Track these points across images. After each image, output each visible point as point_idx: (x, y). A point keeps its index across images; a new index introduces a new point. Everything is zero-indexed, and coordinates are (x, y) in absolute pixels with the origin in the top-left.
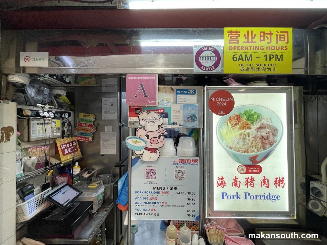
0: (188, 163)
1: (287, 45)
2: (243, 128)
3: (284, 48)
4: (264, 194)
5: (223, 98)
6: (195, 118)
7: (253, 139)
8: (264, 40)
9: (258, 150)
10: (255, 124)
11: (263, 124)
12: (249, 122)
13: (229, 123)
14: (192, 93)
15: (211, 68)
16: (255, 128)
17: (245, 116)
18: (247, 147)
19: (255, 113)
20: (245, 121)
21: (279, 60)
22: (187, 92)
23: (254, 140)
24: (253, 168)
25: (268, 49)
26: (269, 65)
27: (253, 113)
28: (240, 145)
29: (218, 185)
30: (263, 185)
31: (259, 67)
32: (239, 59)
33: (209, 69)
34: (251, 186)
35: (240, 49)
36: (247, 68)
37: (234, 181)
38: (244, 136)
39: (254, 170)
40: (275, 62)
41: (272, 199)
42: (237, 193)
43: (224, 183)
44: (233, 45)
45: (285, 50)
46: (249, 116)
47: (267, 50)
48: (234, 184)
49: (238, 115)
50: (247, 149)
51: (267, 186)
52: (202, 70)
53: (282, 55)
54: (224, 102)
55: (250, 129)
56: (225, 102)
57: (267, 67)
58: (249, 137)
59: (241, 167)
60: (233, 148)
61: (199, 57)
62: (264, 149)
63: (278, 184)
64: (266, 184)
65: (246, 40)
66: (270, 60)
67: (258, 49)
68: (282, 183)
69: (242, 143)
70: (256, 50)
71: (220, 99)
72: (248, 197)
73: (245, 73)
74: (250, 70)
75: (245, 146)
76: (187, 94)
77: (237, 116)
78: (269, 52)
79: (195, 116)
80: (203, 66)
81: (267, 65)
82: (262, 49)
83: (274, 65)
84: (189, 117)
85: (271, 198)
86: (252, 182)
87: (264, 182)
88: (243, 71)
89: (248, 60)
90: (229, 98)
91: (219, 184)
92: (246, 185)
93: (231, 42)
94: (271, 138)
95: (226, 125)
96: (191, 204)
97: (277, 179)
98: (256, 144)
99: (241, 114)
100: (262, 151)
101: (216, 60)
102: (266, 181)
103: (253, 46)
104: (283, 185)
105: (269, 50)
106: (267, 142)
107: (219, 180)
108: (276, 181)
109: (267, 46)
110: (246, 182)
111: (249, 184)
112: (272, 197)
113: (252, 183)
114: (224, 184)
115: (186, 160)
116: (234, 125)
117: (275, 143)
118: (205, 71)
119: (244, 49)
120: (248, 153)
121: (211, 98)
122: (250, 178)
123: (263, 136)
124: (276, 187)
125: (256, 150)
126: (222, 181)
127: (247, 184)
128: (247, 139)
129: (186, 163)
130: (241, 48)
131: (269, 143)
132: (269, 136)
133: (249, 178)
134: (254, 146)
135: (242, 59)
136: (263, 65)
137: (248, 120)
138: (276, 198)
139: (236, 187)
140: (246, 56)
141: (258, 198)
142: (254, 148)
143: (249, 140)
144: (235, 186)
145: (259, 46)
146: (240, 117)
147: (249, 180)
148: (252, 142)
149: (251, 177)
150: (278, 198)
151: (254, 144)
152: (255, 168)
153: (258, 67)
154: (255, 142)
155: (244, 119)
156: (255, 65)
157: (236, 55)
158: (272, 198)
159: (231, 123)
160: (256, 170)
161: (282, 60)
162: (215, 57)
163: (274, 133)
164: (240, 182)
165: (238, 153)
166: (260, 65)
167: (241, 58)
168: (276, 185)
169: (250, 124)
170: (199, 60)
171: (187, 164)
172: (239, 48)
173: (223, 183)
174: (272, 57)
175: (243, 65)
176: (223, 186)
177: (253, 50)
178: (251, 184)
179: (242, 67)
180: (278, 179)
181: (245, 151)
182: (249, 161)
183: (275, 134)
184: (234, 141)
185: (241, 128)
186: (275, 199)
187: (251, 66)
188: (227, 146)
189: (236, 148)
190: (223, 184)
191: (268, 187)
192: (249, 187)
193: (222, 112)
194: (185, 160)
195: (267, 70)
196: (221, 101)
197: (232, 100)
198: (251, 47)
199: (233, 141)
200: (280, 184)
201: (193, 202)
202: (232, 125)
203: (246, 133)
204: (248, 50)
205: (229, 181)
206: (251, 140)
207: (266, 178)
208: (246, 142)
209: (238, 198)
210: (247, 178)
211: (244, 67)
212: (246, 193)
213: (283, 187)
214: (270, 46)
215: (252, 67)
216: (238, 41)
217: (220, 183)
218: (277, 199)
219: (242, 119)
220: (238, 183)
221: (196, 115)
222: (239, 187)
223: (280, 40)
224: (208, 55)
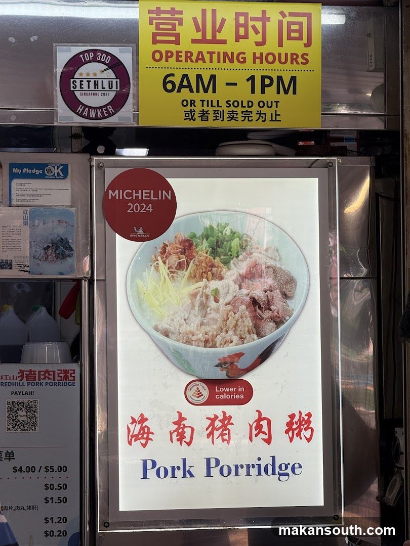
0: (47, 380)
1: (306, 50)
2: (201, 277)
3: (300, 60)
4: (259, 459)
5: (144, 191)
6: (66, 248)
7: (230, 307)
8: (246, 36)
9: (241, 338)
10: (234, 264)
11: (256, 265)
12: (217, 259)
13: (160, 262)
14: (58, 173)
15: (105, 112)
16: (234, 277)
17: (205, 244)
18: (212, 329)
19: (233, 233)
20: (207, 257)
21: (286, 92)
22: (41, 171)
23: (230, 311)
24: (227, 390)
25: (258, 61)
26: (261, 104)
27: (228, 233)
28: (192, 325)
29: (132, 438)
30: (256, 435)
31: (235, 109)
32: (181, 86)
33: (99, 113)
34: (223, 440)
35: (183, 58)
36: (203, 111)
37: (176, 426)
38: (204, 299)
39: (230, 393)
40: (277, 97)
41: (280, 474)
42: (184, 460)
43: (149, 433)
44: (163, 48)
45: (302, 63)
46: (217, 242)
47: (255, 62)
48: (176, 433)
49: (187, 241)
50: (213, 335)
51: (266, 437)
52: (81, 115)
53: (293, 79)
54: (147, 203)
55: (221, 278)
56: (151, 201)
57: (255, 109)
58: (217, 301)
59: (196, 387)
60: (173, 333)
61: (72, 80)
62: (259, 335)
63: (296, 432)
64: (264, 433)
65: (199, 36)
66: (263, 92)
67: (232, 61)
68: (306, 429)
69: (198, 320)
70: (224, 62)
71: (134, 195)
72: (215, 471)
73: (198, 124)
74: (211, 116)
75: (208, 329)
76: (42, 176)
77: (183, 242)
78: (261, 70)
79: (68, 242)
80: (83, 104)
81: (256, 104)
82: (242, 60)
83: (274, 104)
84: (48, 247)
85: (277, 470)
86: (224, 427)
87: (259, 427)
88: (193, 119)
89: (206, 91)
90: (160, 191)
91: (133, 436)
92: (208, 436)
93: (158, 38)
94: (278, 305)
95: (153, 268)
96: (55, 500)
97: (292, 416)
98: (237, 321)
99: (194, 236)
100: (254, 340)
101: (118, 89)
102: (264, 423)
103: (219, 53)
104: (308, 434)
105: (261, 62)
106: (267, 314)
107: (132, 423)
108: (289, 424)
109: (255, 54)
110: (210, 429)
111: (217, 433)
112: (280, 467)
113: (225, 432)
114: (148, 436)
115: (39, 372)
116: (176, 268)
117: (287, 318)
118: (88, 117)
119: (194, 58)
120: (214, 346)
121: (110, 191)
122: (221, 417)
123: (256, 298)
124: (291, 440)
125: (235, 339)
126: (142, 428)
127: (211, 434)
128: (213, 307)
129: (42, 381)
130: (186, 57)
131: (273, 319)
132: (273, 299)
133: (216, 417)
134: (231, 326)
135: (189, 86)
136: (245, 104)
137: (214, 252)
138: (289, 471)
139: (181, 444)
140: (199, 77)
141: (243, 472)
142: (231, 333)
143: (217, 310)
144: (178, 440)
145: (232, 53)
146: (191, 245)
147: (218, 424)
148: (225, 315)
149: (224, 413)
150: (297, 471)
151: (231, 323)
152: (232, 389)
153: (232, 108)
154: (233, 315)
155: (203, 249)
156: (223, 104)
157: (173, 75)
158: (281, 470)
159: (167, 261)
160: (237, 392)
161: (295, 93)
162: (114, 81)
163: (286, 288)
164: (193, 430)
165: (188, 347)
166: (236, 104)
167: (185, 83)
168: (290, 433)
169: (222, 265)
170: (72, 89)
171: (44, 384)
172: (181, 56)
173: (144, 433)
174: (267, 81)
175: (193, 103)
176: (143, 441)
177: (219, 61)
178: (222, 434)
179: (188, 108)
180: (296, 419)
181: (206, 342)
182: (219, 369)
183: (288, 293)
184: (175, 313)
185: (195, 276)
186: (287, 474)
187: (212, 106)
188: (156, 329)
189: (180, 333)
190: (145, 436)
191: (268, 441)
192: (218, 441)
193: (141, 231)
194: (37, 373)
195: (255, 117)
196: (137, 200)
197: (169, 198)
198: (211, 53)
199: (171, 312)
200: (300, 431)
201: (62, 493)
202: (169, 269)
203: (208, 291)
204: (204, 61)
205: (161, 427)
206: (223, 309)
207: (262, 417)
208: (210, 316)
209: (188, 475)
210: (213, 417)
211: (193, 108)
212: (208, 460)
213: (309, 440)
214: (261, 54)
215: (216, 109)
216: (177, 36)
217: (136, 432)
218: (293, 472)
219: (197, 252)
220: (188, 431)
221: (70, 241)
222: (189, 444)
223: (289, 38)
224: (95, 74)
